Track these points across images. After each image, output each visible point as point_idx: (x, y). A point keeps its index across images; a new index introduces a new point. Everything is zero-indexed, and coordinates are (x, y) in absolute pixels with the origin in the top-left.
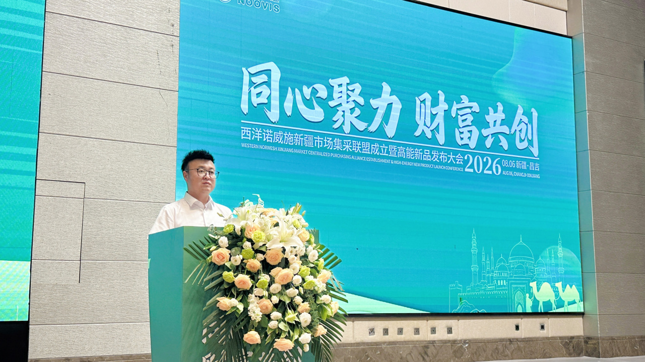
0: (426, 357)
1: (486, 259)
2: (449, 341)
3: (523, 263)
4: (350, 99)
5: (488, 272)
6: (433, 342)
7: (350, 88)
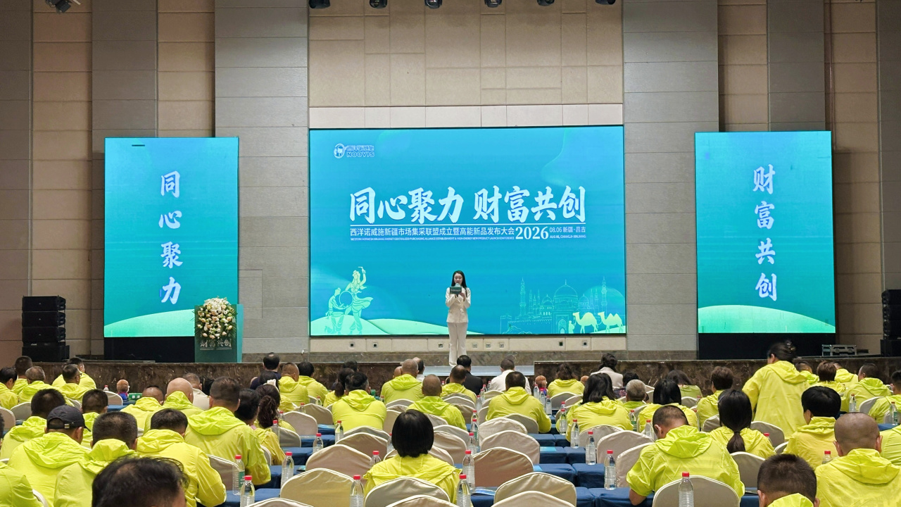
0: (482, 362)
1: (533, 298)
2: (501, 352)
3: (567, 299)
4: (424, 202)
5: (535, 307)
6: (488, 353)
7: (424, 194)
